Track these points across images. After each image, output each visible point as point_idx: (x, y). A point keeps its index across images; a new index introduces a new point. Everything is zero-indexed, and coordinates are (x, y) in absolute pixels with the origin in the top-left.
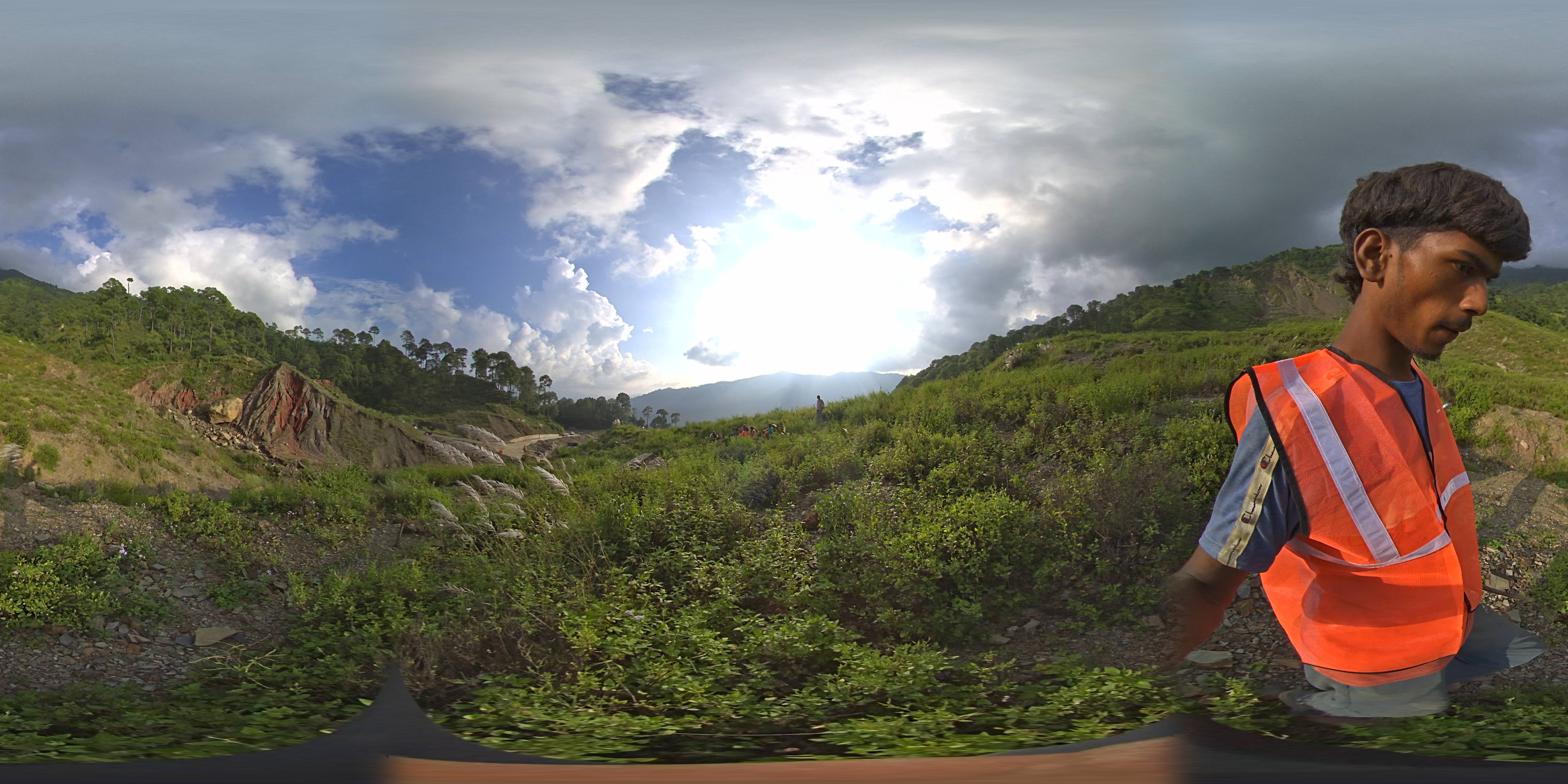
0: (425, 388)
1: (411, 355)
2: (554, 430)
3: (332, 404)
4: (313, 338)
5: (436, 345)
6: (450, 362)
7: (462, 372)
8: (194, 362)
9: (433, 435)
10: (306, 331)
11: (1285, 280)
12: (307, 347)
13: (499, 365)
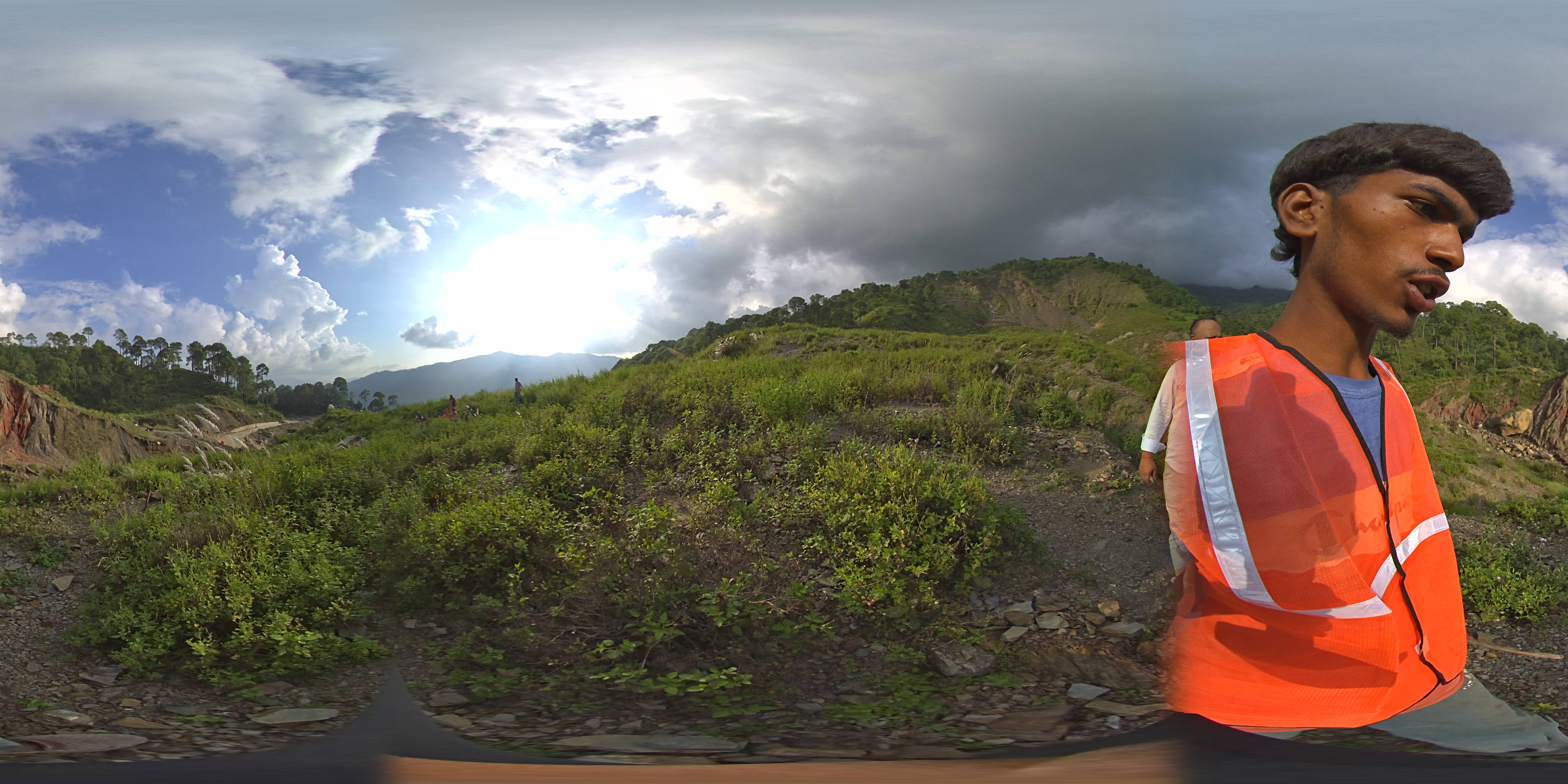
0: (142, 384)
1: (126, 352)
2: (273, 417)
3: (53, 408)
4: (26, 343)
5: (150, 341)
6: (166, 357)
7: (179, 366)
9: (155, 431)
10: (19, 337)
11: (1010, 290)
12: (22, 354)
13: (214, 356)
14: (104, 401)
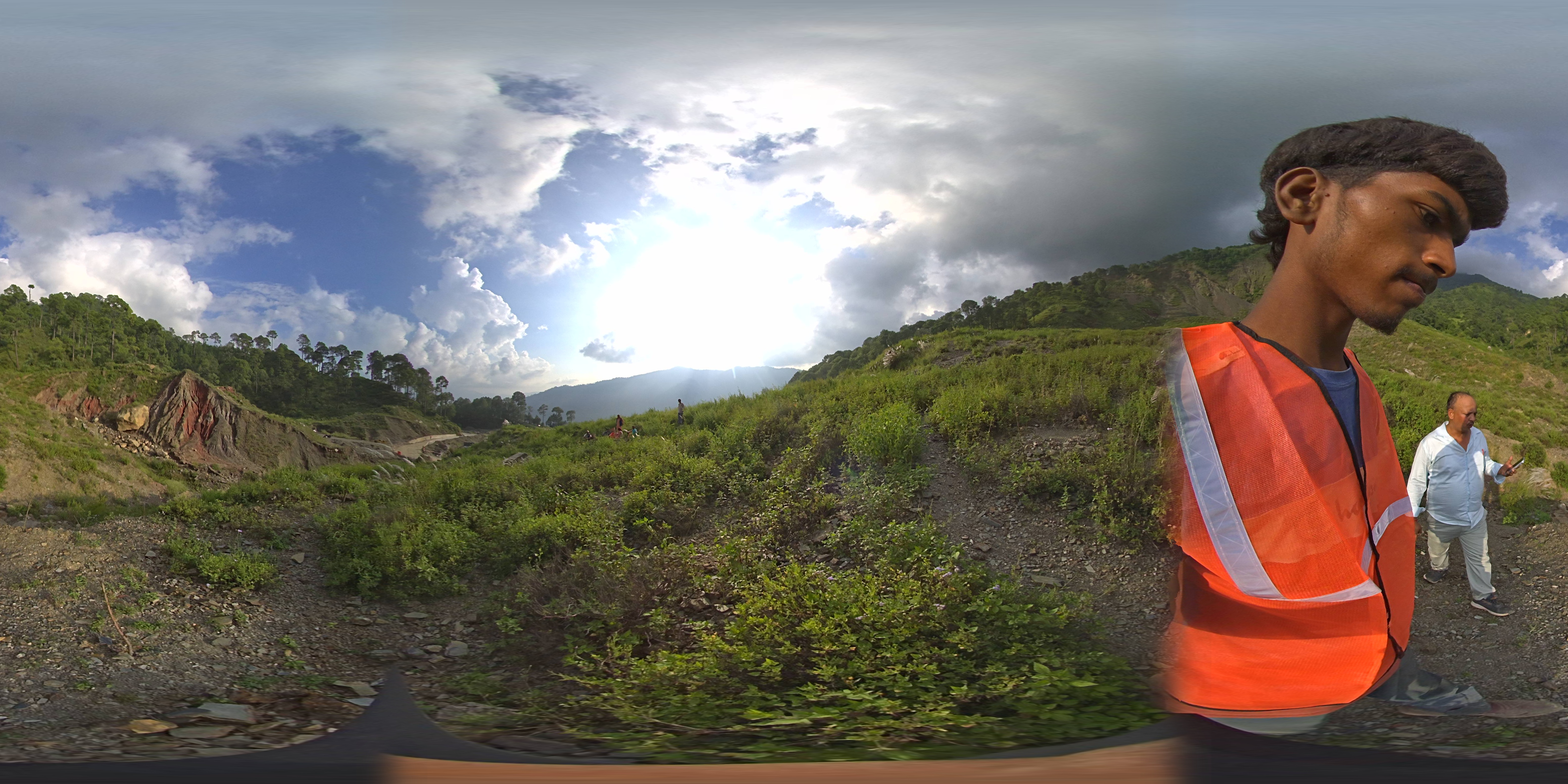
0: (322, 391)
1: (308, 358)
2: (451, 430)
3: (237, 410)
4: (211, 342)
5: (332, 348)
6: (347, 365)
7: (358, 374)
8: (97, 371)
9: (332, 438)
10: (204, 336)
11: (1184, 280)
12: (205, 352)
13: (395, 367)
14: (284, 405)
